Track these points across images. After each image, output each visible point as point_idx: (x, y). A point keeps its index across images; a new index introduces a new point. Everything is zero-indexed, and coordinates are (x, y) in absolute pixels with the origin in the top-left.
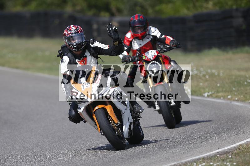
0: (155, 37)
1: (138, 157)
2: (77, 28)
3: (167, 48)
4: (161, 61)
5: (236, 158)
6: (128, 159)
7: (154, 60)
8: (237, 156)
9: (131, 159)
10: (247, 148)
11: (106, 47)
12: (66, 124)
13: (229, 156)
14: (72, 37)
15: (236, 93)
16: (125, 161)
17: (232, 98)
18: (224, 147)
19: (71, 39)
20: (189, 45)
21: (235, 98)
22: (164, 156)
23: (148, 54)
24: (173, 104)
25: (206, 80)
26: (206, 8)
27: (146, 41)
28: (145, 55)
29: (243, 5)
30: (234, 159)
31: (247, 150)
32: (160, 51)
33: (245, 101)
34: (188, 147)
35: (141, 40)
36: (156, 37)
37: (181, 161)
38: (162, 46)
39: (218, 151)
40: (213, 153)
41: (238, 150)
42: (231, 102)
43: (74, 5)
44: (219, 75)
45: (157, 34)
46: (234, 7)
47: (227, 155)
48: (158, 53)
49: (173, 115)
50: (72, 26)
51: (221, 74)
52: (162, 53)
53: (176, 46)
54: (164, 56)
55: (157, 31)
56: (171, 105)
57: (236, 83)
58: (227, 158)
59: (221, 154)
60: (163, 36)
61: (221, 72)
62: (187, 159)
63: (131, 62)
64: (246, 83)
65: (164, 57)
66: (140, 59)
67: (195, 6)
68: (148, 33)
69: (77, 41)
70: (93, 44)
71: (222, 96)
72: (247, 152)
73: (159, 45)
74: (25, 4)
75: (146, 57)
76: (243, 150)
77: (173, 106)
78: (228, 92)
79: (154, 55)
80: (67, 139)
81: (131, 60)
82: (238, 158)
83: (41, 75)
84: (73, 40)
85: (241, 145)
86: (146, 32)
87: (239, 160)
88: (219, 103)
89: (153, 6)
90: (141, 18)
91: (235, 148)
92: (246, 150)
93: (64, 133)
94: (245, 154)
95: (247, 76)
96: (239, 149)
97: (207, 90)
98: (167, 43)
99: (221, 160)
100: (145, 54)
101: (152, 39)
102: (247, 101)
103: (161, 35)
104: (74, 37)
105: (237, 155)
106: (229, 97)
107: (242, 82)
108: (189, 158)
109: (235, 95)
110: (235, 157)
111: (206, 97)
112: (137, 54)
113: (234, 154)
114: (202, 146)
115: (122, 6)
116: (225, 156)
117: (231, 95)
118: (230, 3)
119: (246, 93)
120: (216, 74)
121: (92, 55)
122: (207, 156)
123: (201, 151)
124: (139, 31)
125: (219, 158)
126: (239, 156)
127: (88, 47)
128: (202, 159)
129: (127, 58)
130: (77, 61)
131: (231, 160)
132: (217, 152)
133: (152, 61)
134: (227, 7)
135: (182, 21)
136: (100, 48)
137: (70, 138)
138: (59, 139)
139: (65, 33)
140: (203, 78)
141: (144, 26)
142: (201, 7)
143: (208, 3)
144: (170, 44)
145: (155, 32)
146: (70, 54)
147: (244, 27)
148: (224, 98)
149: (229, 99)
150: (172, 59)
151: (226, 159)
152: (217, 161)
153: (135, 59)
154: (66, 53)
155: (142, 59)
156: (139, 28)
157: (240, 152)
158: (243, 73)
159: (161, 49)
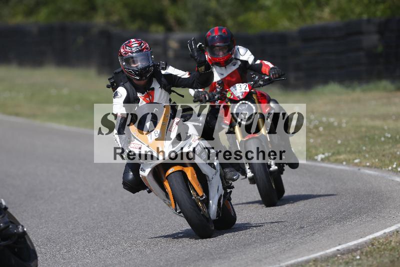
0: (245, 63)
1: (211, 257)
2: (140, 44)
3: (264, 81)
4: (256, 100)
5: (367, 260)
6: (195, 260)
7: (245, 99)
8: (369, 256)
9: (200, 261)
10: (385, 243)
11: (185, 75)
12: (96, 205)
13: (356, 256)
14: (132, 58)
15: (367, 156)
16: (190, 265)
17: (360, 162)
18: (348, 242)
19: (131, 60)
20: (292, 77)
21: (366, 163)
22: (253, 256)
23: (236, 90)
24: (274, 168)
25: (320, 135)
26: (320, 18)
27: (232, 69)
28: (230, 91)
29: (379, 14)
30: (365, 261)
31: (385, 247)
32: (254, 84)
33: (382, 169)
34: (290, 242)
35: (223, 68)
36: (247, 62)
37: (279, 264)
38: (257, 77)
39: (339, 247)
40: (331, 252)
41: (370, 246)
42: (359, 169)
43: (108, 14)
44: (340, 126)
45: (249, 58)
46: (365, 17)
47: (354, 255)
48: (251, 87)
49: (274, 186)
50: (133, 40)
51: (344, 125)
52: (256, 89)
53: (279, 77)
54: (259, 92)
55: (249, 53)
56: (271, 169)
57: (367, 139)
58: (353, 259)
59: (343, 253)
60: (258, 62)
61: (344, 121)
62: (290, 260)
63: (207, 101)
64: (383, 139)
65: (260, 95)
66: (223, 98)
67: (301, 15)
68: (235, 56)
69: (139, 64)
70: (164, 69)
71: (345, 160)
72: (386, 250)
73: (253, 75)
74: (30, 12)
75: (232, 94)
76: (380, 246)
77: (274, 171)
78: (354, 152)
79: (244, 91)
80: (98, 228)
81: (207, 99)
82: (370, 259)
83: (55, 125)
84: (134, 62)
85: (374, 239)
86: (232, 54)
87: (373, 262)
88: (341, 170)
89: (234, 15)
90: (224, 32)
91: (366, 243)
92: (383, 247)
93: (93, 220)
94: (383, 253)
95: (386, 127)
96: (373, 245)
97: (321, 150)
98: (264, 73)
99: (344, 262)
100: (231, 89)
101: (240, 65)
102: (385, 168)
103: (255, 60)
104: (136, 57)
105: (368, 254)
106: (357, 161)
107: (376, 137)
108: (293, 259)
109: (365, 157)
110: (366, 258)
111: (319, 162)
112: (218, 90)
113: (364, 254)
114: (313, 240)
115: (184, 16)
116: (350, 256)
117: (360, 159)
118: (358, 10)
119: (383, 156)
120: (336, 124)
121: (163, 86)
122: (321, 256)
123: (311, 248)
124: (221, 53)
125: (340, 260)
126: (372, 256)
127: (157, 75)
128: (314, 261)
129: (202, 95)
130: (139, 95)
131: (360, 262)
132: (338, 250)
133: (241, 100)
134: (353, 17)
135: (282, 38)
136: (176, 76)
137: (102, 227)
138: (84, 229)
139: (122, 50)
140: (315, 131)
141: (228, 46)
142: (312, 16)
143: (322, 11)
144: (269, 73)
145: (245, 55)
146: (128, 84)
147: (380, 49)
148: (349, 162)
149: (356, 165)
150: (271, 98)
151: (351, 261)
152: (337, 263)
153: (214, 97)
154: (122, 83)
155: (226, 97)
156: (221, 48)
157: (375, 250)
158: (378, 123)
159: (256, 82)
